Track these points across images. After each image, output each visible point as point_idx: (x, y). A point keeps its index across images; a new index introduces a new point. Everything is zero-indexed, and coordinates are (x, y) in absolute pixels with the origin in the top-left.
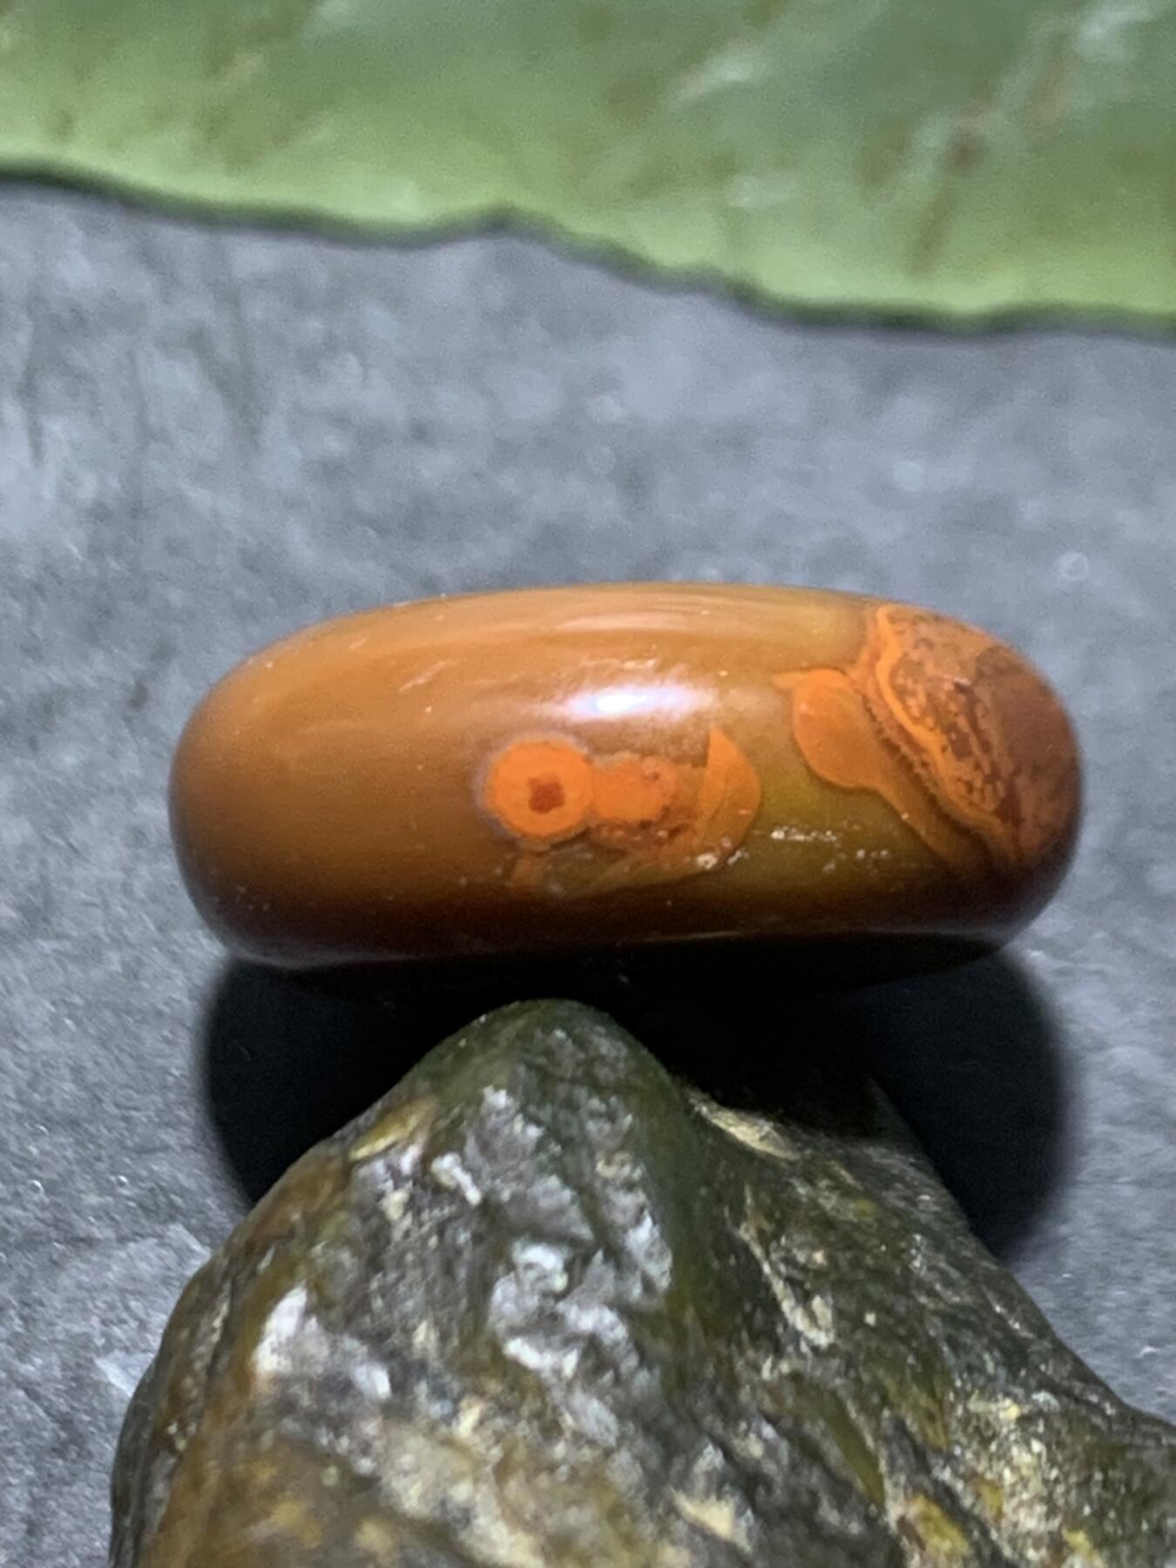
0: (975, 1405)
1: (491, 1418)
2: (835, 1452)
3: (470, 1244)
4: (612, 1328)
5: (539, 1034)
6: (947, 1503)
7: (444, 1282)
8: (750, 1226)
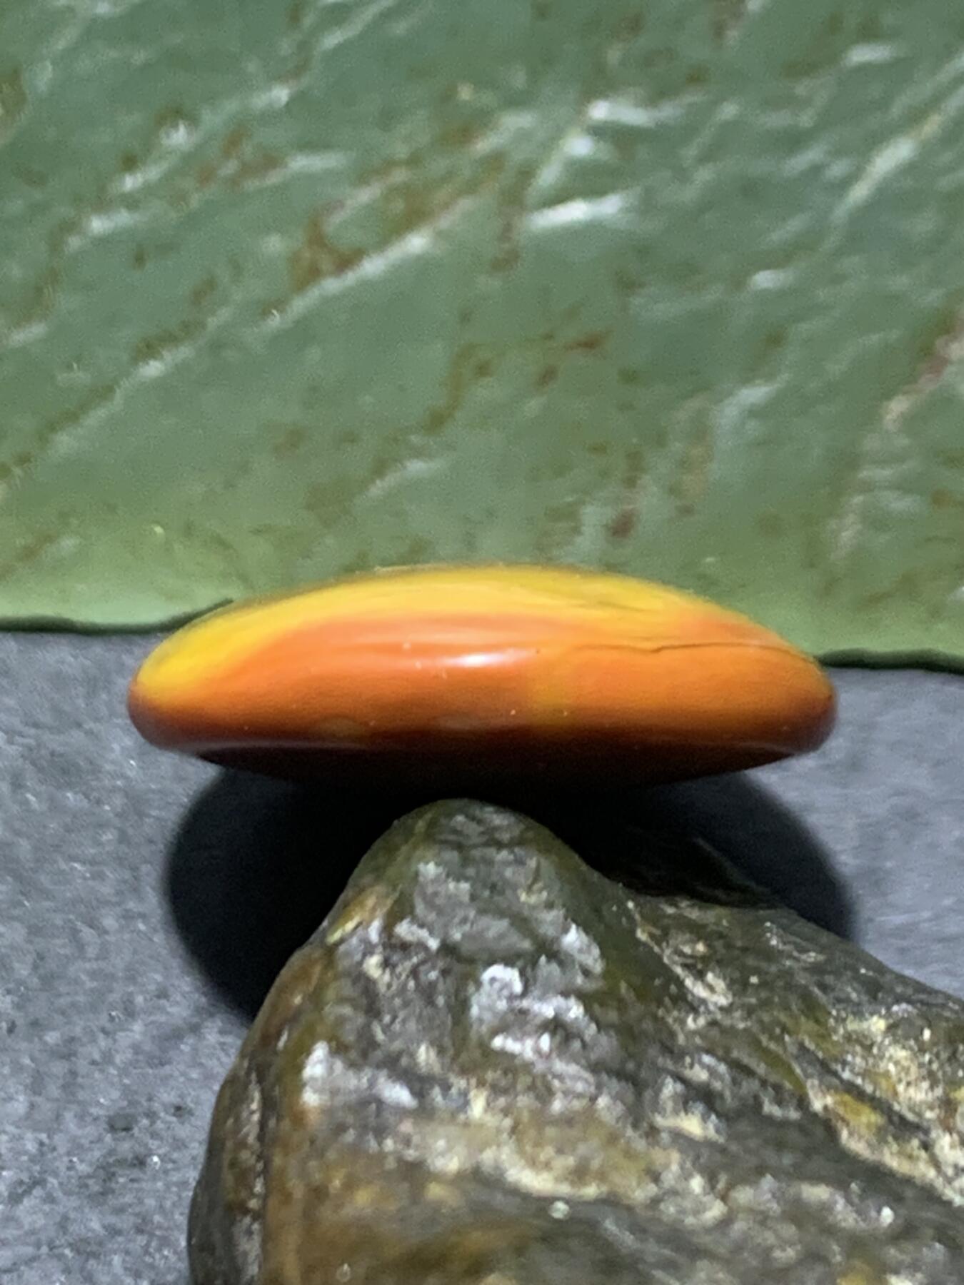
0: (852, 1025)
1: (496, 1099)
2: (763, 1065)
3: (441, 980)
4: (569, 1009)
5: (443, 821)
6: (855, 1092)
7: (428, 1011)
8: (643, 931)
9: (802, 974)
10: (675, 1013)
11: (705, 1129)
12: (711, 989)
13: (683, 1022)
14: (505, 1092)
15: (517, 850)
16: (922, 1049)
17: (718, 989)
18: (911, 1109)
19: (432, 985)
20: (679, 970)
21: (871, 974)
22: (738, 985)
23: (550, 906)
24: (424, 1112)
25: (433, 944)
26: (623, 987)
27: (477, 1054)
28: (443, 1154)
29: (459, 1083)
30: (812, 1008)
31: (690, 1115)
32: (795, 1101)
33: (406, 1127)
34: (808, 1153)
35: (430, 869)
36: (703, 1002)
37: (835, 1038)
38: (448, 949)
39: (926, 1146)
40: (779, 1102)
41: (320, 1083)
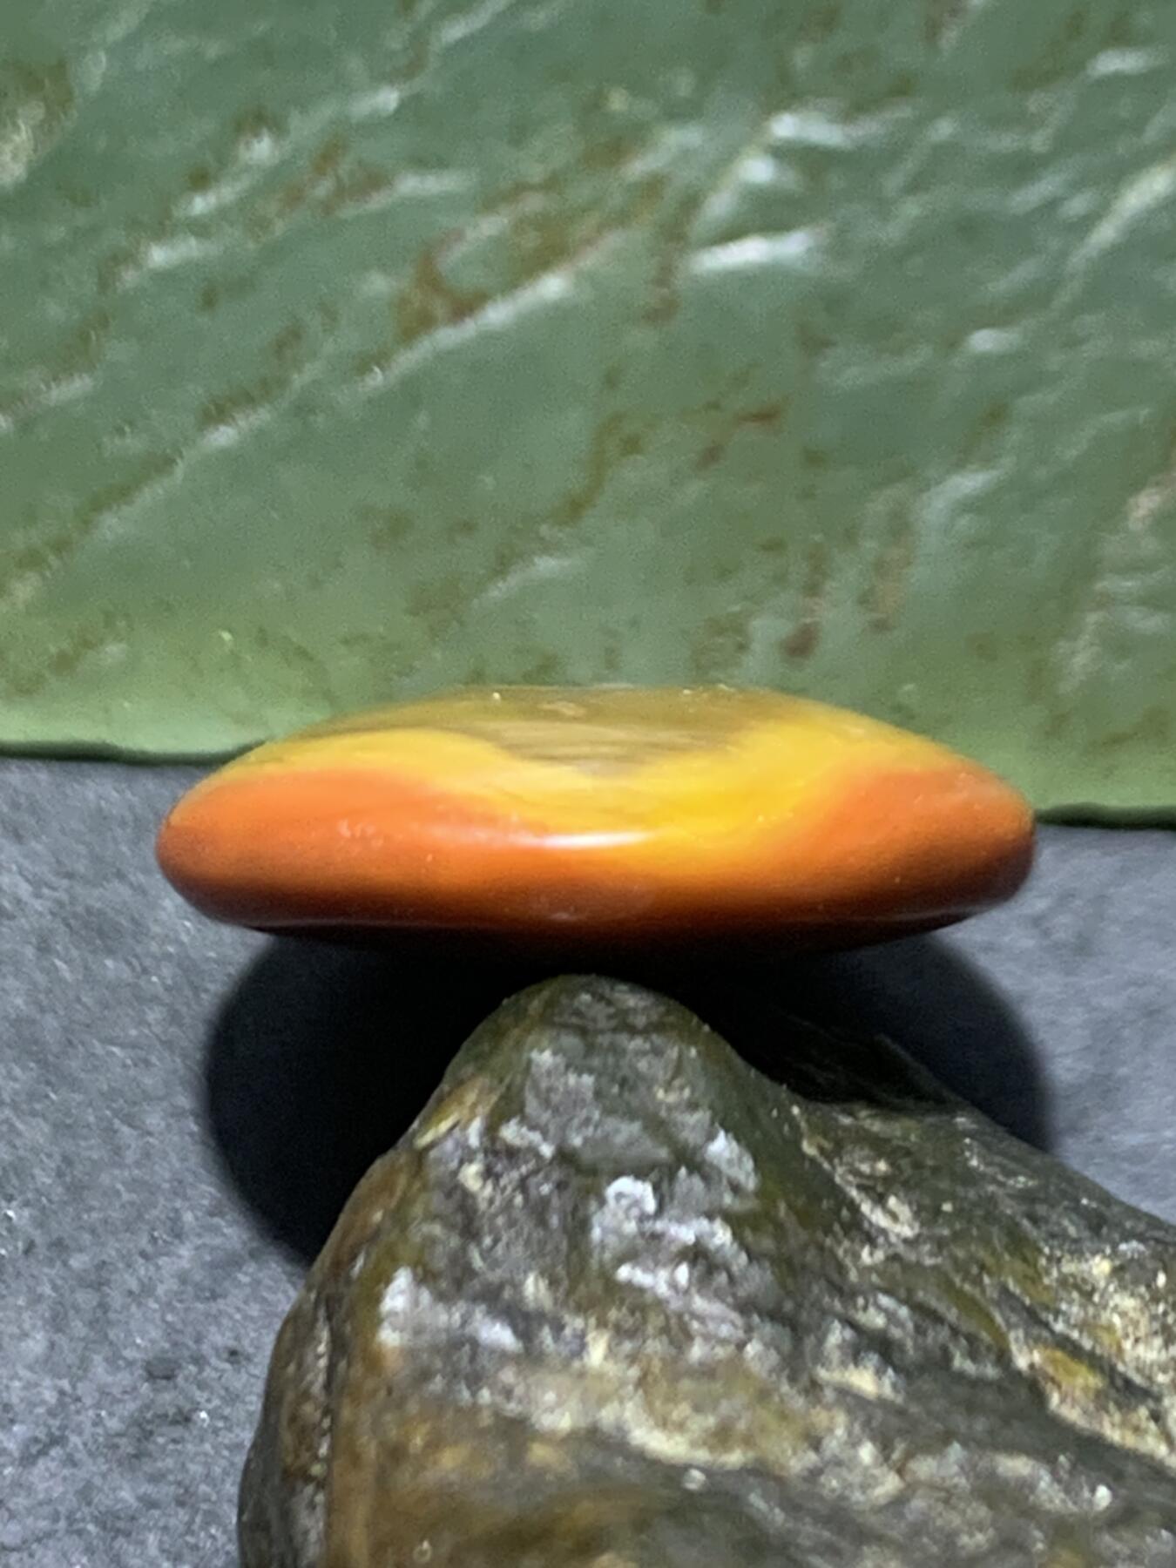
0: (1069, 1267)
1: (618, 1344)
2: (954, 1311)
3: (556, 1192)
4: (713, 1234)
5: (564, 1000)
6: (1070, 1348)
7: (539, 1234)
8: (811, 1144)
9: (1008, 1201)
10: (846, 1243)
11: (880, 1386)
12: (894, 1217)
13: (856, 1256)
14: (631, 1334)
15: (654, 1037)
16: (1156, 1299)
17: (901, 1218)
18: (1138, 1370)
19: (545, 1202)
20: (854, 1193)
21: (1094, 1205)
22: (927, 1214)
23: (693, 1106)
24: (530, 1357)
25: (547, 1150)
26: (782, 1208)
27: (597, 1287)
28: (551, 1410)
29: (574, 1323)
30: (1018, 1244)
31: (861, 1367)
32: (993, 1357)
33: (508, 1376)
34: (1006, 1420)
35: (545, 1058)
36: (884, 1232)
37: (1046, 1281)
38: (565, 1156)
39: (1156, 1417)
40: (973, 1355)
41: (401, 1317)
